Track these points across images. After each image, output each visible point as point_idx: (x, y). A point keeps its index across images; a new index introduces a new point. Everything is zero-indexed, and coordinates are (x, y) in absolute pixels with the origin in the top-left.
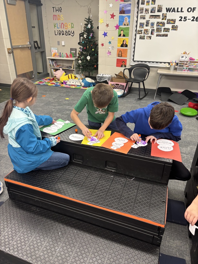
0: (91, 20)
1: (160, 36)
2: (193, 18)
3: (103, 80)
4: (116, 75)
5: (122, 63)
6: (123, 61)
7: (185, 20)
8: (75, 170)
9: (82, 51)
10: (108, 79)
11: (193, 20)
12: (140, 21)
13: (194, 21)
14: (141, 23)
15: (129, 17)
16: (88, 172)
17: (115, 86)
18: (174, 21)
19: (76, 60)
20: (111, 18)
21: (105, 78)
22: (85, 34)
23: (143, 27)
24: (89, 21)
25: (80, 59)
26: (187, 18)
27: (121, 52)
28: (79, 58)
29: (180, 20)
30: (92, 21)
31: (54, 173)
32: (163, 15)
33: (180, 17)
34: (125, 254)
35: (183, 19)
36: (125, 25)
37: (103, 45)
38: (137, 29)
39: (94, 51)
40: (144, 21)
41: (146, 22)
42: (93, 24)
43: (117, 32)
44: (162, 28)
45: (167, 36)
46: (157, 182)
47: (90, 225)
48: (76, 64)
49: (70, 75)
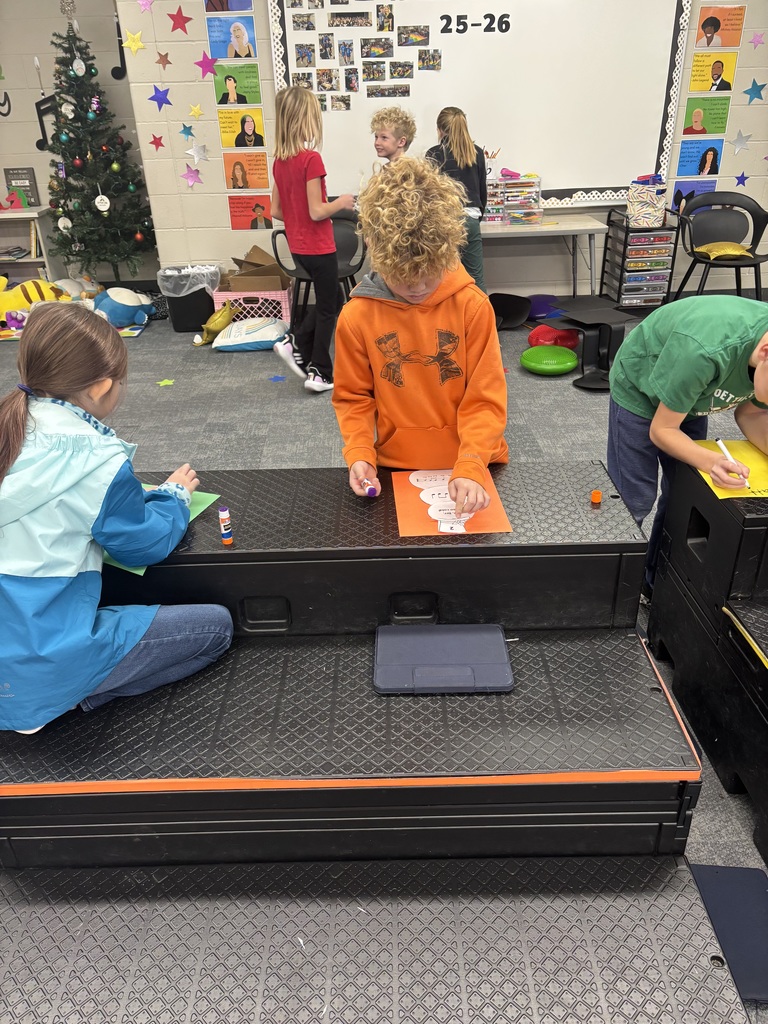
0: (80, 40)
1: (383, 95)
2: (488, 20)
3: (190, 288)
4: (236, 261)
5: (254, 210)
6: (257, 205)
7: (461, 27)
8: (267, 664)
9: (67, 175)
10: (208, 283)
11: (489, 29)
12: (296, 37)
13: (493, 30)
14: (299, 47)
15: (249, 22)
16: (329, 657)
17: (244, 309)
18: (424, 33)
19: (42, 217)
20: (174, 29)
21: (197, 278)
22: (66, 101)
23: (311, 63)
24: (72, 46)
25: (64, 212)
26: (469, 22)
27: (242, 169)
28: (58, 207)
29: (446, 30)
30: (87, 47)
31: (188, 701)
32: (378, 11)
33: (442, 18)
34: (586, 927)
35: (454, 26)
36: (237, 55)
37: (157, 142)
38: (287, 68)
39: (122, 173)
40: (311, 38)
41: (321, 41)
42: (93, 58)
43: (209, 85)
44: (384, 63)
45: (409, 95)
46: (597, 628)
47: (405, 865)
48: (48, 237)
49: (29, 285)
